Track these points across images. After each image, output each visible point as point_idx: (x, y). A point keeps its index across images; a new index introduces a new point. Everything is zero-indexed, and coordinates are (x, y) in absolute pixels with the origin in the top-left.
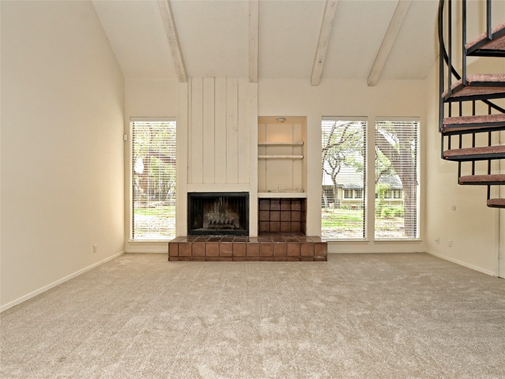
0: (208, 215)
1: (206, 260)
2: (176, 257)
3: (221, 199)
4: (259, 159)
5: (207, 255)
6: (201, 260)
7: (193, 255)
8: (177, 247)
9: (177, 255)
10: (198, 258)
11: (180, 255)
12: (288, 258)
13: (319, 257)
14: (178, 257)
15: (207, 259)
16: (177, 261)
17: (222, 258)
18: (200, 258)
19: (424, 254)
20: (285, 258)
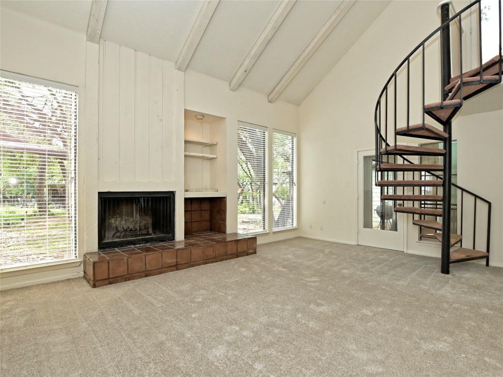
0: (113, 221)
1: (147, 276)
2: (105, 279)
3: (142, 201)
4: (185, 156)
5: (148, 269)
6: (141, 277)
7: (130, 272)
8: (106, 265)
9: (107, 277)
10: (137, 274)
11: (111, 276)
12: (228, 257)
13: (251, 251)
14: (109, 278)
15: (147, 274)
16: (106, 285)
17: (165, 269)
18: (139, 274)
19: (299, 237)
20: (225, 257)
